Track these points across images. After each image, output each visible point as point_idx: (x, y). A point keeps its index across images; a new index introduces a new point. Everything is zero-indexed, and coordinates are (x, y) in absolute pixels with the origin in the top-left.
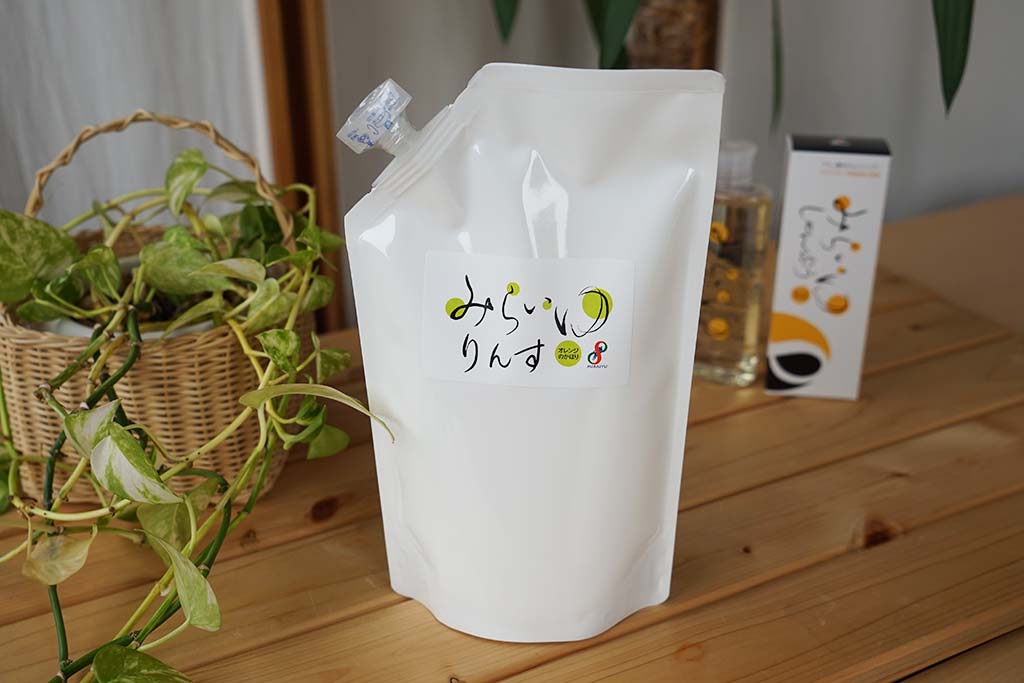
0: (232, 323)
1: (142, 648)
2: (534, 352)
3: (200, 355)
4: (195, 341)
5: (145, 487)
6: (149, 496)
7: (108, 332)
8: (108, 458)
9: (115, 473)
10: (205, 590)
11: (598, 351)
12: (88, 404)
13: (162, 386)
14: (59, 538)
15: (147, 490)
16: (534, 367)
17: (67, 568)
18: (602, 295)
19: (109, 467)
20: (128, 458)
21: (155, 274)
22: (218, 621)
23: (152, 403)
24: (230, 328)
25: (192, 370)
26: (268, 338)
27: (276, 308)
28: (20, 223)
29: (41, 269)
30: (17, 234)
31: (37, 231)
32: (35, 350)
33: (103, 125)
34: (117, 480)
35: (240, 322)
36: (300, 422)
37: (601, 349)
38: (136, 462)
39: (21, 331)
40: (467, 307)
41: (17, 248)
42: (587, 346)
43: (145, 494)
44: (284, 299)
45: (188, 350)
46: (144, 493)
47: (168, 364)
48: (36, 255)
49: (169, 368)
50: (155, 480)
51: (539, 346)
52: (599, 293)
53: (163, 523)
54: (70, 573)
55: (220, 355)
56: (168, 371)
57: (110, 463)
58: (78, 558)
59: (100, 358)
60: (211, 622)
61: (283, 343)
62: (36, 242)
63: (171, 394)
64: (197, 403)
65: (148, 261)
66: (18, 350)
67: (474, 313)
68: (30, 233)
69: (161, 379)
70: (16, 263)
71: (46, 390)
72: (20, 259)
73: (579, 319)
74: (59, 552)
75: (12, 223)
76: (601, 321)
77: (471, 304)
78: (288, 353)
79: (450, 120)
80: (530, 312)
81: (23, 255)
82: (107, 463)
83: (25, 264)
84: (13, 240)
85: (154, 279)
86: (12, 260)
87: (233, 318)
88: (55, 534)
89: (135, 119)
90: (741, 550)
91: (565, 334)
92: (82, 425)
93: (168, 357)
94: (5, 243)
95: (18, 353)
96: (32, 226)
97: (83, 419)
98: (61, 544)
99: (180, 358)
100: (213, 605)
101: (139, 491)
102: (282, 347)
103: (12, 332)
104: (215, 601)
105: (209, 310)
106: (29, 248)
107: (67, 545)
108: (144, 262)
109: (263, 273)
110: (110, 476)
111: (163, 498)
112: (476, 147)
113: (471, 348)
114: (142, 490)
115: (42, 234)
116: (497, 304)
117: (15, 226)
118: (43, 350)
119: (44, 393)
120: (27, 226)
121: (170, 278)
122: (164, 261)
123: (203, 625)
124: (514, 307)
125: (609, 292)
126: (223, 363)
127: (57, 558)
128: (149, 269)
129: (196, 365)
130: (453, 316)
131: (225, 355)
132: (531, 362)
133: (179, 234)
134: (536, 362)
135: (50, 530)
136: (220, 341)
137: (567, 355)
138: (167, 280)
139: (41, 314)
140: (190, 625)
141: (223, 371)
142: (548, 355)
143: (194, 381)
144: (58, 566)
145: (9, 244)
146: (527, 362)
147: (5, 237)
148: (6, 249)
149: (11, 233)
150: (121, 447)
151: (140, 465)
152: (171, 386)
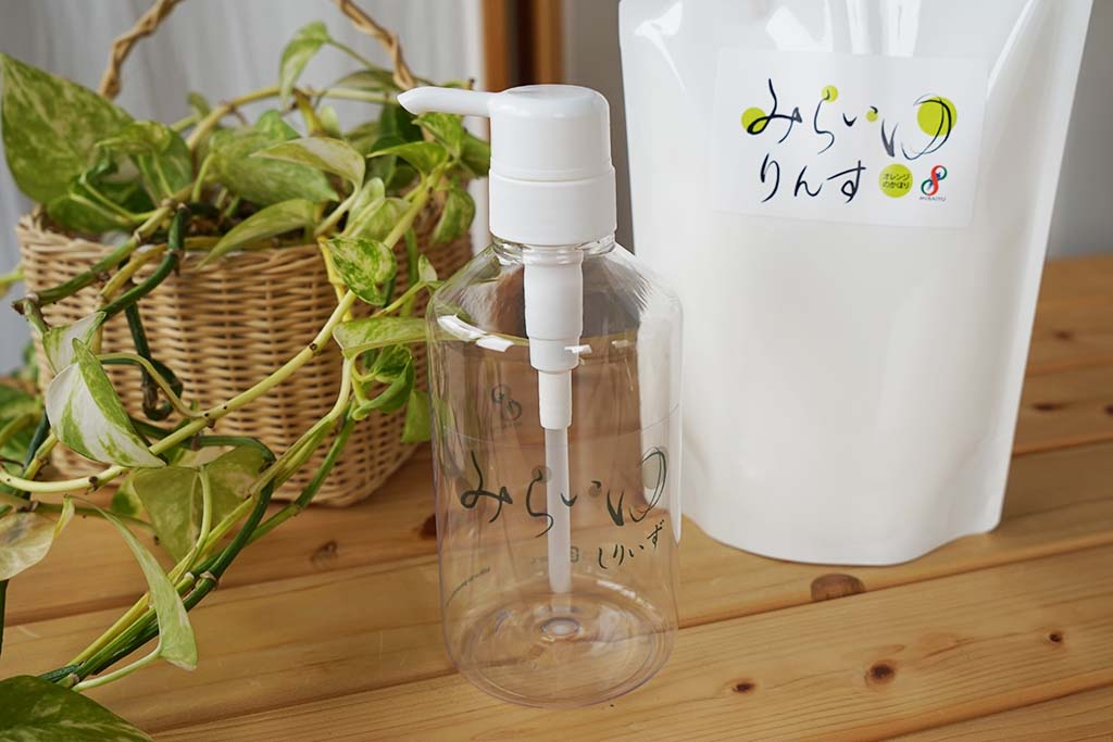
0: (321, 240)
1: (81, 685)
3: (274, 282)
4: (266, 260)
5: (111, 440)
6: (117, 454)
7: (140, 234)
8: (67, 395)
9: (74, 416)
10: (175, 602)
13: (222, 324)
14: (32, 515)
15: (114, 446)
17: (23, 557)
19: (68, 408)
20: (94, 394)
21: (234, 173)
22: (193, 655)
23: (210, 348)
24: (318, 249)
25: (262, 302)
27: (382, 222)
28: (58, 90)
30: (56, 106)
31: (84, 105)
32: (61, 262)
34: (75, 428)
36: (381, 379)
38: (102, 400)
39: (49, 236)
41: (59, 127)
43: (110, 451)
44: (391, 208)
45: (257, 273)
46: (108, 448)
47: (230, 291)
48: (86, 140)
49: (231, 297)
54: (29, 565)
55: (304, 286)
56: (230, 302)
57: (70, 402)
58: (43, 546)
59: (126, 268)
60: (186, 656)
61: (368, 260)
62: (84, 121)
63: (234, 336)
64: (269, 353)
65: (222, 150)
66: (40, 262)
68: (73, 105)
69: (220, 313)
70: (60, 150)
71: (31, 300)
72: (62, 144)
74: (23, 536)
75: (46, 87)
78: (378, 277)
81: (67, 138)
82: (67, 401)
83: (71, 154)
84: (51, 113)
85: (232, 178)
86: (51, 143)
87: (327, 234)
88: (24, 510)
92: (57, 349)
93: (228, 281)
94: (39, 117)
95: (41, 267)
96: (75, 96)
97: (57, 339)
98: (30, 525)
99: (245, 284)
100: (186, 629)
101: (102, 443)
102: (366, 266)
103: (37, 237)
104: (188, 625)
105: (295, 223)
106: (75, 128)
107: (37, 527)
108: (216, 151)
109: (359, 167)
110: (68, 421)
111: (134, 457)
114: (107, 443)
115: (91, 109)
117: (52, 93)
118: (71, 263)
119: (25, 304)
120: (68, 94)
121: (252, 178)
123: (176, 659)
125: (953, 101)
126: (308, 297)
127: (19, 542)
128: (222, 160)
129: (268, 296)
131: (309, 285)
133: (273, 123)
135: (24, 503)
136: (300, 263)
138: (249, 183)
139: (82, 219)
140: (159, 657)
141: (308, 308)
143: (264, 319)
144: (15, 555)
145: (45, 118)
147: (40, 110)
148: (40, 127)
149: (47, 102)
150: (86, 377)
151: (107, 405)
152: (234, 324)
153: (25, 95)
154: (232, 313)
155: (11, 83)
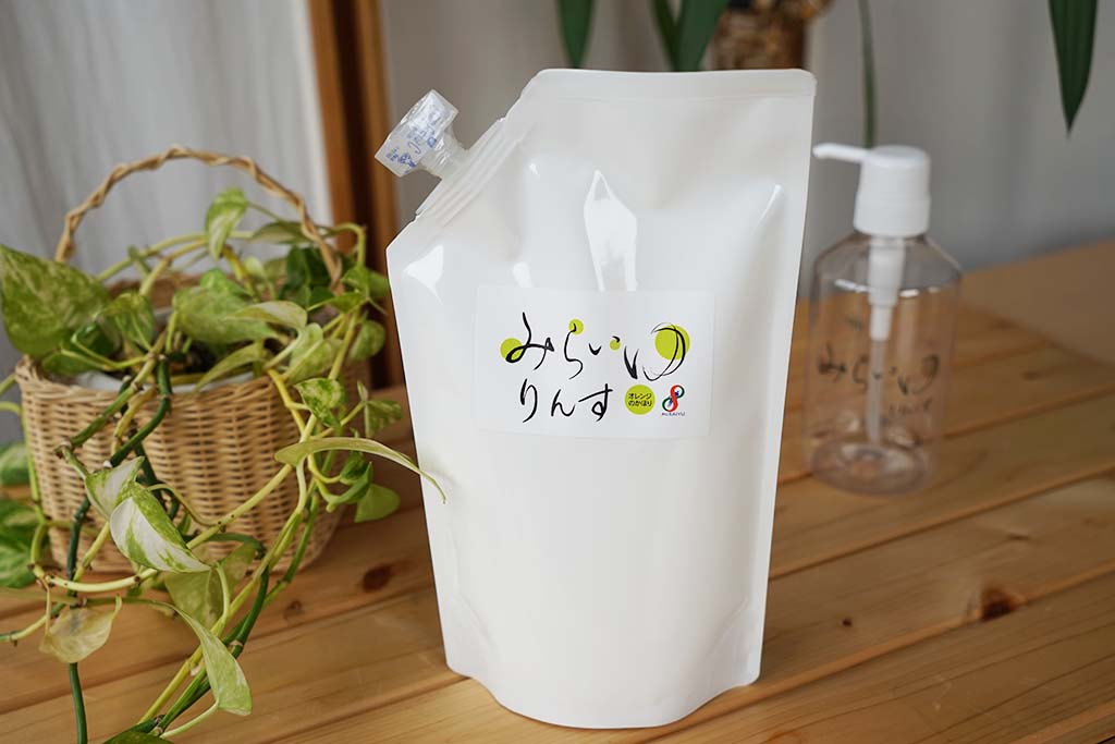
0: (272, 373)
1: (165, 734)
2: (601, 398)
3: (238, 409)
4: (231, 393)
5: (169, 554)
6: (174, 564)
7: (137, 384)
8: (128, 523)
9: (136, 538)
10: (234, 669)
11: (674, 397)
12: (112, 463)
13: (197, 444)
14: (83, 611)
15: (170, 557)
16: (601, 415)
17: (87, 643)
18: (677, 332)
19: (130, 532)
20: (152, 520)
21: (192, 322)
22: (248, 705)
23: (188, 462)
24: (271, 379)
25: (230, 425)
26: (309, 388)
27: (320, 356)
28: (45, 268)
29: (70, 318)
30: (42, 279)
31: (64, 277)
32: (61, 405)
33: (137, 163)
34: (138, 546)
35: (281, 372)
36: (345, 481)
37: (677, 394)
38: (159, 526)
39: (46, 385)
40: (524, 348)
41: (43, 296)
42: (661, 391)
43: (168, 562)
44: (327, 346)
45: (225, 403)
46: (167, 560)
47: (204, 419)
48: (64, 303)
49: (206, 423)
50: (180, 546)
51: (607, 391)
52: (675, 330)
53: (195, 593)
54: (93, 650)
55: (260, 409)
56: (205, 427)
57: (131, 529)
58: (100, 633)
59: (128, 412)
60: (241, 706)
61: (325, 394)
62: (63, 289)
63: (207, 452)
64: (236, 462)
65: (183, 307)
66: (43, 406)
67: (533, 354)
68: (55, 278)
69: (197, 435)
70: (43, 312)
71: (67, 447)
72: (46, 308)
73: (652, 360)
74: (81, 626)
75: (35, 267)
76: (677, 361)
77: (529, 345)
78: (332, 405)
79: (501, 136)
80: (595, 353)
81: (49, 303)
82: (128, 526)
83: (52, 314)
84: (38, 286)
85: (189, 326)
86: (37, 308)
87: (274, 368)
88: (78, 606)
89: (171, 156)
90: (841, 623)
91: (636, 377)
92: (103, 485)
93: (204, 411)
94: (29, 291)
95: (44, 409)
96: (58, 272)
97: (104, 479)
98: (84, 618)
99: (217, 412)
100: (243, 686)
101: (161, 556)
102: (324, 398)
103: (38, 387)
104: (245, 683)
105: (248, 360)
106: (56, 296)
107: (90, 619)
108: (178, 308)
109: (303, 317)
110: (131, 541)
111: (188, 565)
112: (533, 167)
113: (529, 395)
114: (166, 556)
115: (69, 280)
116: (558, 344)
117: (39, 271)
118: (70, 406)
119: (64, 451)
120: (52, 271)
121: (206, 325)
122: (200, 307)
123: (234, 709)
124: (578, 348)
125: (685, 329)
126: (264, 417)
127: (79, 632)
128: (184, 316)
129: (234, 420)
130: (509, 359)
131: (264, 408)
132: (598, 409)
133: (217, 279)
134: (604, 409)
135: (73, 602)
136: (259, 393)
137: (639, 401)
138: (203, 328)
139: (69, 367)
140: (218, 708)
141: (264, 426)
142: (617, 402)
143: (232, 437)
144: (80, 642)
145: (34, 291)
146: (593, 410)
147: (30, 284)
148: (30, 298)
149: (35, 279)
150: (143, 509)
151: (163, 529)
152: (207, 443)
153: (18, 274)
154: (205, 434)
155: (8, 267)
